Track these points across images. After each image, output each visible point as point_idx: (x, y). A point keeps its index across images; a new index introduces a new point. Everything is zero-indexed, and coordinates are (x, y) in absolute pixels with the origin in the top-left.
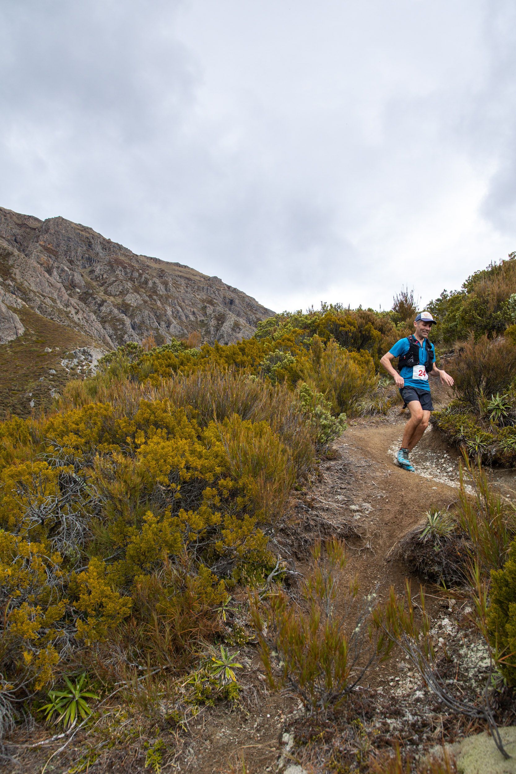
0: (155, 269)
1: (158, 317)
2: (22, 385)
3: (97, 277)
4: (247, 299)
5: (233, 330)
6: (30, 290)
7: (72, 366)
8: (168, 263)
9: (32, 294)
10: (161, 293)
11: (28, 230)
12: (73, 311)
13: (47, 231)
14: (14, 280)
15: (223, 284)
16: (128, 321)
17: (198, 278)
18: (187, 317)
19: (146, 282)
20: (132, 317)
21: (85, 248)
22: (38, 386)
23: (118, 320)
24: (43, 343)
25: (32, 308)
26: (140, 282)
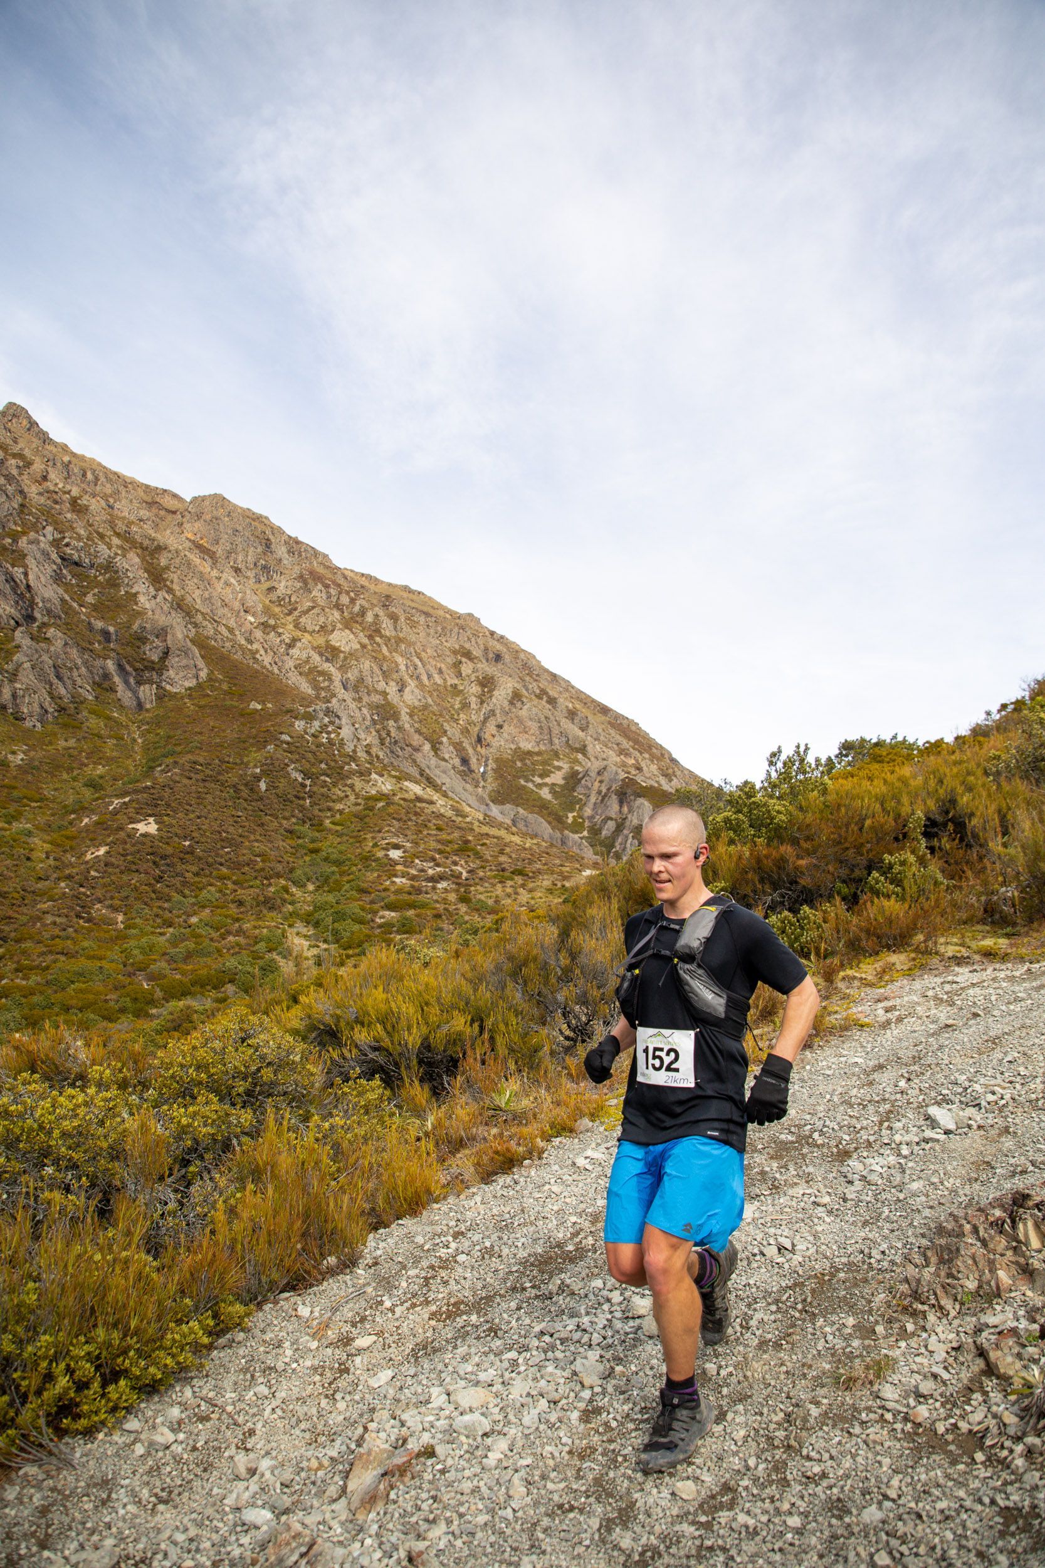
0: (375, 593)
1: (384, 672)
2: (240, 755)
3: (280, 599)
4: (522, 656)
5: (511, 703)
6: (197, 610)
7: (313, 731)
8: (390, 585)
9: (199, 617)
10: (388, 634)
11: (162, 513)
12: (262, 652)
13: (199, 517)
14: (170, 591)
15: (483, 627)
16: (337, 676)
17: (441, 613)
18: (429, 677)
19: (363, 613)
20: (343, 669)
21: (260, 550)
22: (266, 758)
23: (322, 673)
24: (241, 695)
25: (207, 638)
26: (351, 613)
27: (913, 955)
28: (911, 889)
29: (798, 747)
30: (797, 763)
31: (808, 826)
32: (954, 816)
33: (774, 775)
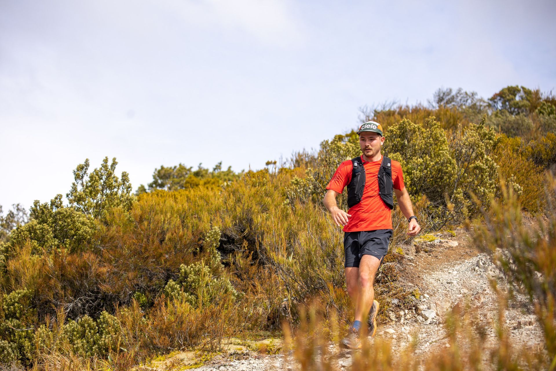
27: (199, 353)
28: (203, 294)
29: (106, 161)
30: (104, 178)
31: (112, 238)
32: (249, 233)
33: (80, 188)
